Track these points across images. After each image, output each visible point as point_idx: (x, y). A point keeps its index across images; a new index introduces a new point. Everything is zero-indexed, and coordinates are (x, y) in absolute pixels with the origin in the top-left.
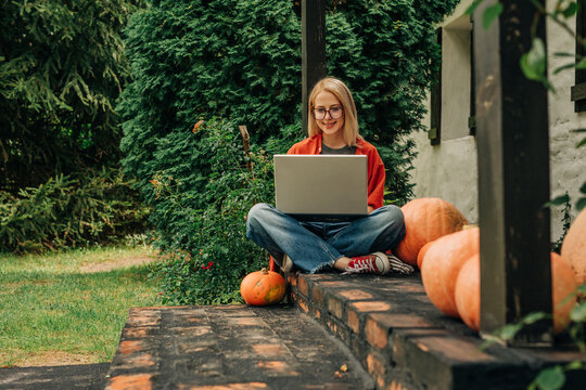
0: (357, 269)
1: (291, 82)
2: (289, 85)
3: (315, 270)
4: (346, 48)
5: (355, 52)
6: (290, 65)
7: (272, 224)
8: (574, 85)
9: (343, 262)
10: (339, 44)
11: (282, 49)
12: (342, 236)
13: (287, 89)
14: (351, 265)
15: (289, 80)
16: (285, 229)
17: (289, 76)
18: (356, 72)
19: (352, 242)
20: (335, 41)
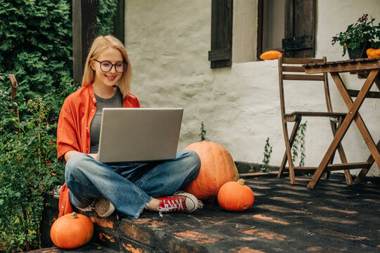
0: (166, 209)
1: (14, 36)
2: (11, 38)
3: (138, 214)
4: (59, 11)
5: (65, 15)
6: (13, 21)
7: (95, 174)
8: (210, 50)
9: (154, 203)
10: (53, 8)
11: (7, 8)
12: (150, 179)
13: (10, 41)
14: (162, 205)
15: (11, 33)
16: (106, 177)
17: (12, 30)
18: (65, 31)
19: (162, 185)
20: (51, 5)
